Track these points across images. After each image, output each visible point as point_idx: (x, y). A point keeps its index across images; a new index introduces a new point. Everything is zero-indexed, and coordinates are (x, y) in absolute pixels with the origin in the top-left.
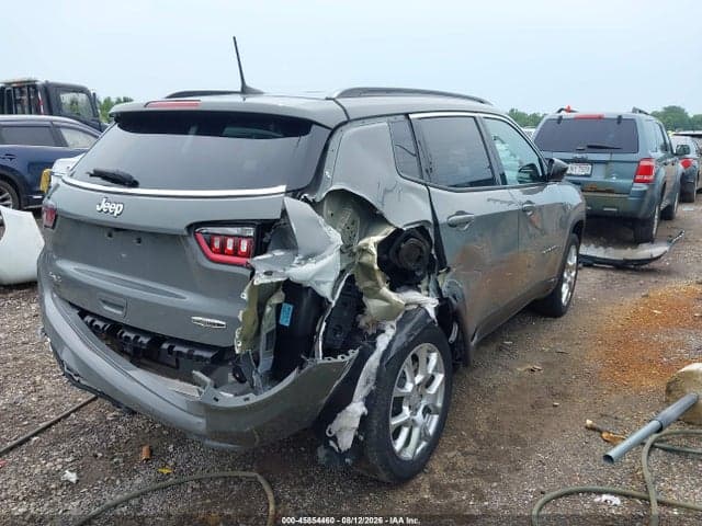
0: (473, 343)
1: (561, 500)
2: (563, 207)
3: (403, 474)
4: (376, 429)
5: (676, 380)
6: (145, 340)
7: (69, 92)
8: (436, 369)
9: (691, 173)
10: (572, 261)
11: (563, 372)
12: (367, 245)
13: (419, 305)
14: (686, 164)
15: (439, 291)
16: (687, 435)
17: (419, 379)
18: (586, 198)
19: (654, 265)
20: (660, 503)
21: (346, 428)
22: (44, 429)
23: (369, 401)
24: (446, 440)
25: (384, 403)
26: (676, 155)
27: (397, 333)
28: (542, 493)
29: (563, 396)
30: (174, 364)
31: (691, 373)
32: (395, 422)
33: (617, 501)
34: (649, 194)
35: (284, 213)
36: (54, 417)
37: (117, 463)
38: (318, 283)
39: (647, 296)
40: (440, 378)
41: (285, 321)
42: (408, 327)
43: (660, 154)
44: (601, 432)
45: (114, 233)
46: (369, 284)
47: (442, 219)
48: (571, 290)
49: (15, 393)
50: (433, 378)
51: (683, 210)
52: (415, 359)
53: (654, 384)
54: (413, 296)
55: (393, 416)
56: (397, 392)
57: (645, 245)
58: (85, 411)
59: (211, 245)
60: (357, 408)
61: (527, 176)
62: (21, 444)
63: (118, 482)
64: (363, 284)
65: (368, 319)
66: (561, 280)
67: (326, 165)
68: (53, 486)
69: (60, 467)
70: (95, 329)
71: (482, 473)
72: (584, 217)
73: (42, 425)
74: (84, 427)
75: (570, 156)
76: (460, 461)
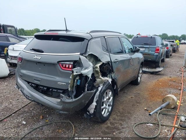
0: (119, 90)
1: (139, 125)
2: (139, 58)
3: (104, 120)
4: (98, 109)
5: (165, 98)
6: (46, 89)
7: (9, 27)
8: (111, 96)
9: (169, 51)
10: (141, 72)
11: (139, 98)
12: (97, 66)
13: (108, 81)
14: (167, 48)
15: (112, 77)
16: (167, 111)
17: (107, 98)
18: (144, 56)
19: (160, 73)
20: (161, 125)
21: (92, 108)
22: (15, 112)
23: (97, 102)
24: (113, 113)
25: (100, 103)
26: (165, 46)
27: (103, 87)
28: (135, 124)
29: (139, 103)
30: (51, 94)
31: (168, 97)
32: (102, 107)
33: (152, 125)
34: (158, 56)
35: (80, 59)
36: (17, 110)
37: (35, 119)
38: (88, 74)
39: (158, 80)
40: (112, 98)
41: (79, 84)
42: (105, 85)
43: (161, 46)
44: (148, 110)
45: (37, 64)
46: (97, 75)
47: (112, 61)
48: (141, 79)
49: (5, 104)
50: (110, 98)
51: (167, 60)
52: (106, 93)
53: (160, 100)
54: (106, 78)
55: (102, 106)
56: (103, 101)
57: (157, 68)
58: (24, 108)
59: (63, 66)
60: (94, 104)
61: (130, 51)
62: (10, 116)
63: (36, 124)
64: (96, 75)
65: (96, 84)
66: (138, 76)
67: (88, 48)
68: (20, 125)
69: (21, 121)
70: (32, 86)
71: (122, 120)
72: (143, 61)
73: (14, 111)
74: (25, 112)
75: (140, 46)
76: (116, 118)
